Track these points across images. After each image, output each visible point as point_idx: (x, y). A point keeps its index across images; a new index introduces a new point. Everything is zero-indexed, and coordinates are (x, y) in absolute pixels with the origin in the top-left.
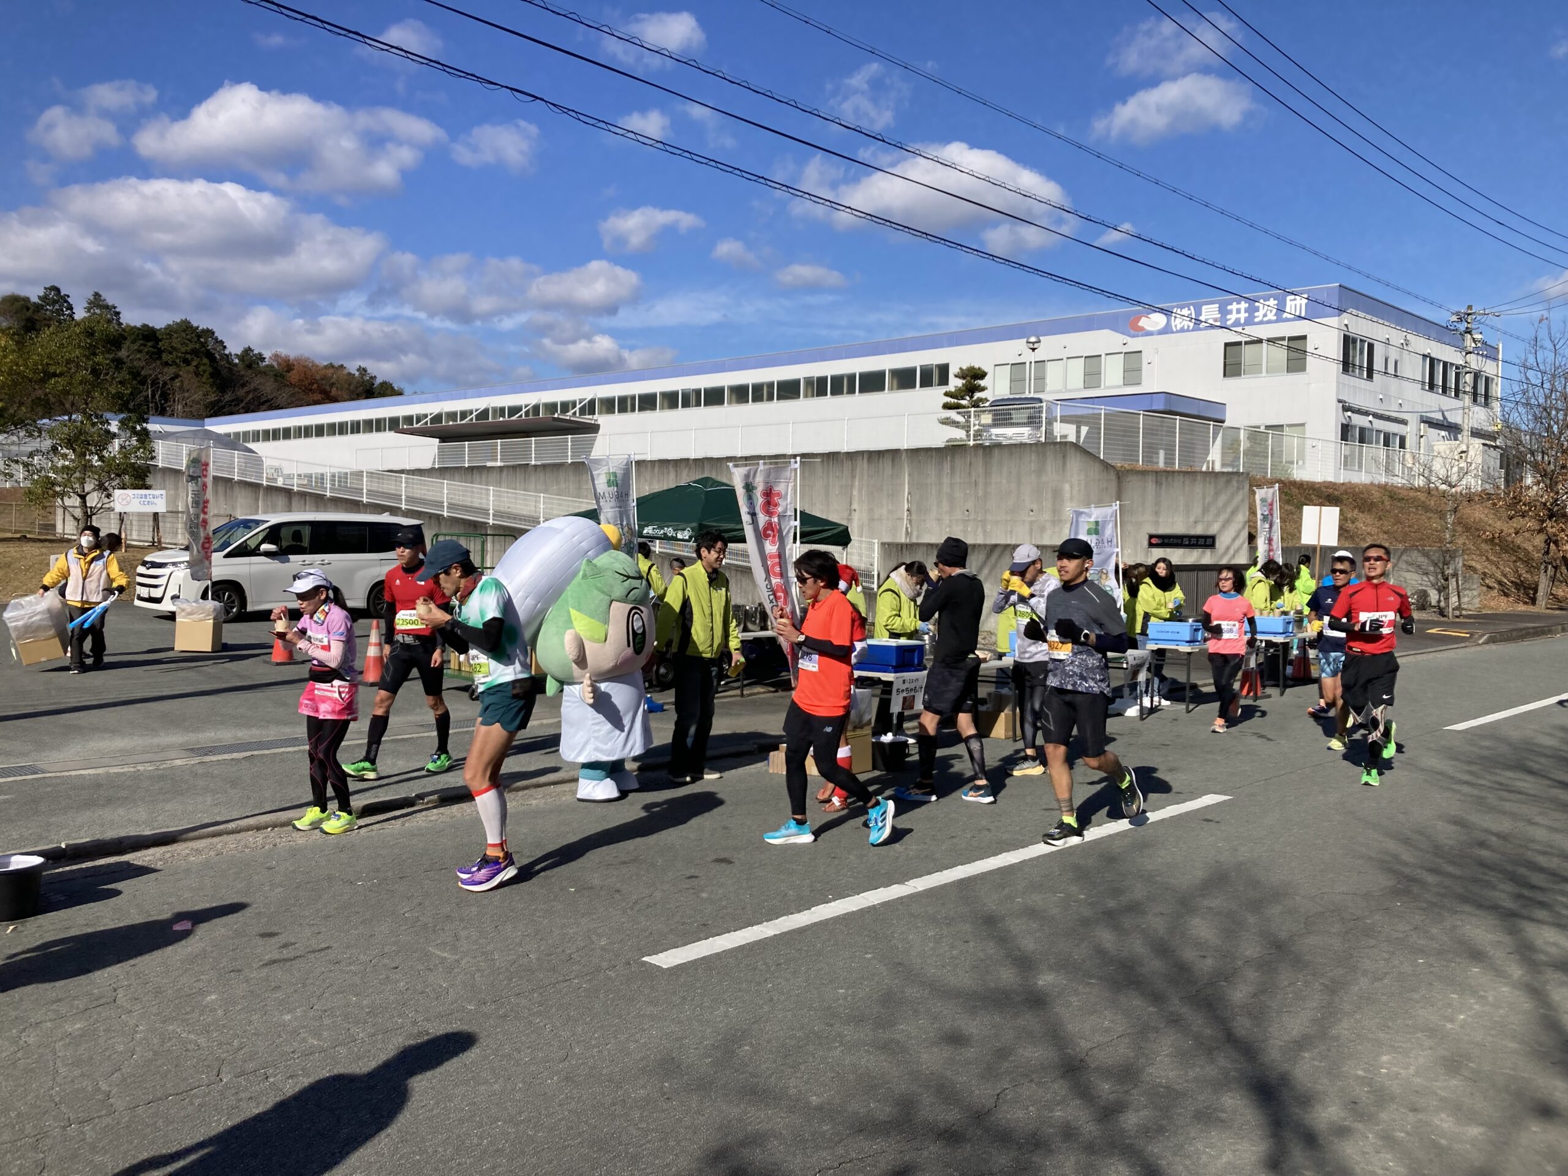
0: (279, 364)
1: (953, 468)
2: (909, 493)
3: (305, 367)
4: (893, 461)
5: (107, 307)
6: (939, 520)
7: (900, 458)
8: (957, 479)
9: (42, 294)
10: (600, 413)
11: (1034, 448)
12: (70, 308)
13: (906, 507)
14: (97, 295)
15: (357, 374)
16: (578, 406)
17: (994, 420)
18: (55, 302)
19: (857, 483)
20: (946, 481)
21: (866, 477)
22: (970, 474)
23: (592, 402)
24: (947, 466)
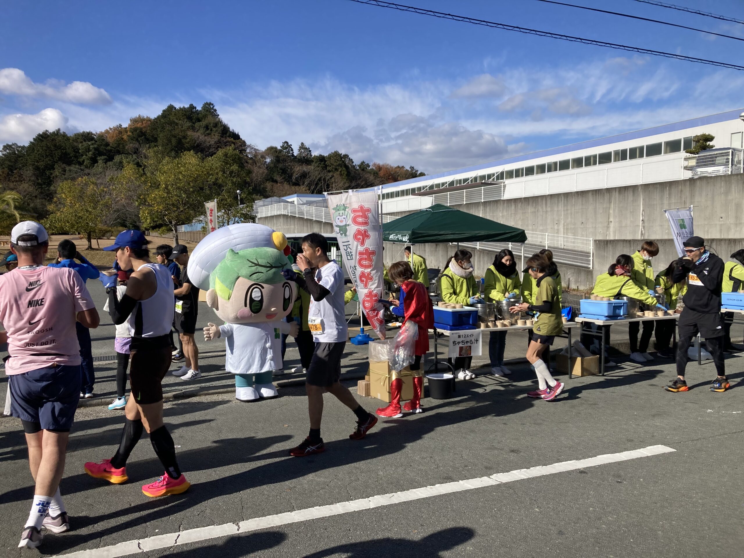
0: (376, 168)
1: (670, 194)
2: (643, 210)
3: (387, 168)
4: (633, 192)
5: (306, 148)
6: (661, 226)
7: (638, 189)
8: (673, 200)
9: (281, 145)
10: (506, 178)
11: (723, 178)
12: (292, 150)
13: (641, 219)
14: (302, 144)
15: (410, 170)
16: (496, 175)
17: (697, 163)
18: (286, 148)
19: (612, 206)
20: (666, 202)
21: (617, 202)
22: (681, 197)
23: (502, 173)
24: (667, 193)
